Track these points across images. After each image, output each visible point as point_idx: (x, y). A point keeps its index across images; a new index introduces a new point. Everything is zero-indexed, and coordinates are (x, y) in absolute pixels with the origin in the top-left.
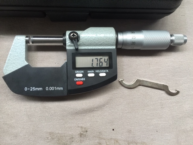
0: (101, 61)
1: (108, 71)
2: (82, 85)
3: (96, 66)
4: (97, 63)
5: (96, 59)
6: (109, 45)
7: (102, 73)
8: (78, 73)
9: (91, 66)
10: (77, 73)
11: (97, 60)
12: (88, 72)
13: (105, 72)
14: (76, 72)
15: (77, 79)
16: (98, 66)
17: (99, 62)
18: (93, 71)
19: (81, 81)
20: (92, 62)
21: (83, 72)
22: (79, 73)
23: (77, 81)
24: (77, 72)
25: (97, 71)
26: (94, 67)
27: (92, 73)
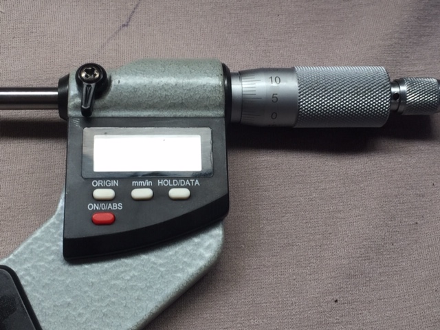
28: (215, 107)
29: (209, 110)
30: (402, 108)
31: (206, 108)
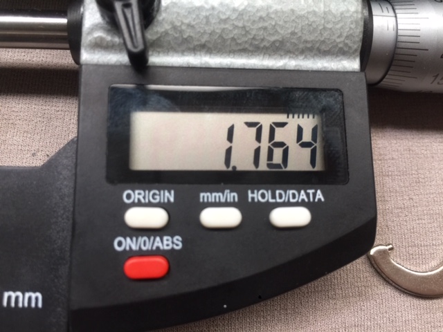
0: (277, 139)
1: (319, 195)
2: (165, 283)
3: (252, 168)
4: (257, 151)
5: (250, 125)
6: (323, 47)
7: (287, 204)
8: (139, 204)
9: (220, 166)
10: (133, 205)
11: (254, 130)
12: (204, 196)
13: (302, 204)
14: (129, 197)
15: (129, 244)
16: (263, 166)
17: (265, 144)
18: (232, 196)
19: (158, 252)
20: (228, 145)
21: (169, 196)
22: (150, 205)
23: (130, 254)
24: (137, 195)
25: (256, 196)
26: (239, 168)
27: (226, 204)
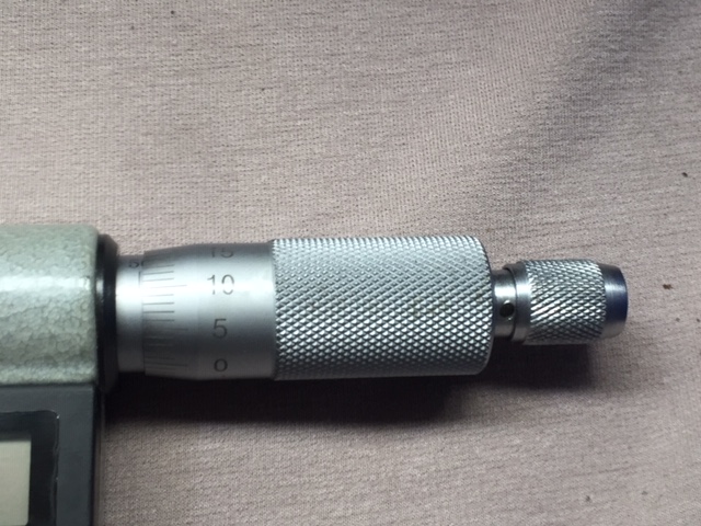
28: (71, 359)
29: (55, 365)
30: (520, 333)
31: (50, 360)
